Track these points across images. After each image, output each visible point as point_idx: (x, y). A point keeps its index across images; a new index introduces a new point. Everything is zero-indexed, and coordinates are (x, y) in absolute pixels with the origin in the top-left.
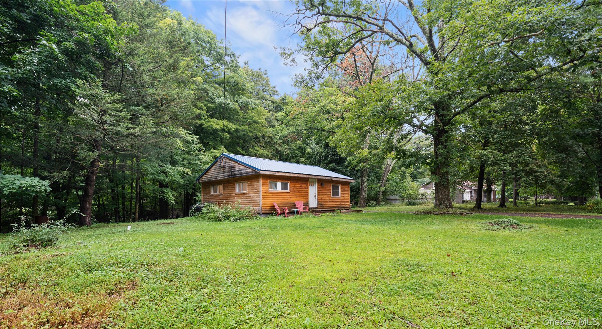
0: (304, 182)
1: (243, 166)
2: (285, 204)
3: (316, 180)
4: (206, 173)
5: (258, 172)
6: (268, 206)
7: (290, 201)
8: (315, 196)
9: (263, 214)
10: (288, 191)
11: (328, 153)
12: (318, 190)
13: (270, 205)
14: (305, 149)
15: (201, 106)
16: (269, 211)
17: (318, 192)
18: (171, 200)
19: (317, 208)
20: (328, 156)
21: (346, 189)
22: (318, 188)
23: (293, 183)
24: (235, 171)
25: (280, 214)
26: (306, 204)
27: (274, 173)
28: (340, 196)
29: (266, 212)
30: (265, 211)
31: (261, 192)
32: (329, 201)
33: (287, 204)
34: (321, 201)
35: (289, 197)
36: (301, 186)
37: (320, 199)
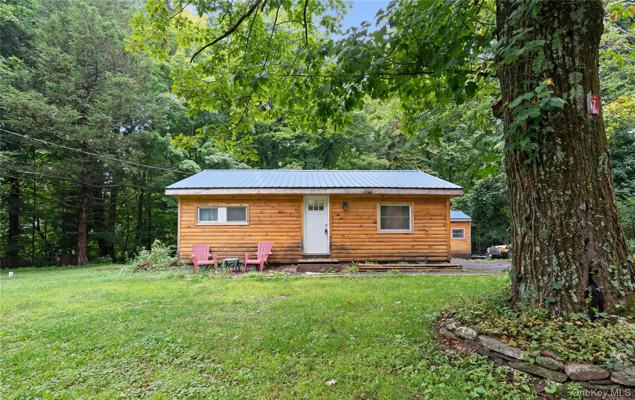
2: (234, 248)
7: (248, 242)
8: (326, 231)
10: (245, 222)
12: (332, 219)
17: (332, 223)
19: (326, 257)
21: (437, 212)
22: (333, 214)
23: (257, 207)
26: (295, 248)
28: (411, 230)
29: (188, 261)
30: (187, 259)
31: (179, 227)
32: (370, 242)
33: (241, 247)
34: (339, 241)
35: (246, 234)
36: (280, 213)
37: (340, 236)
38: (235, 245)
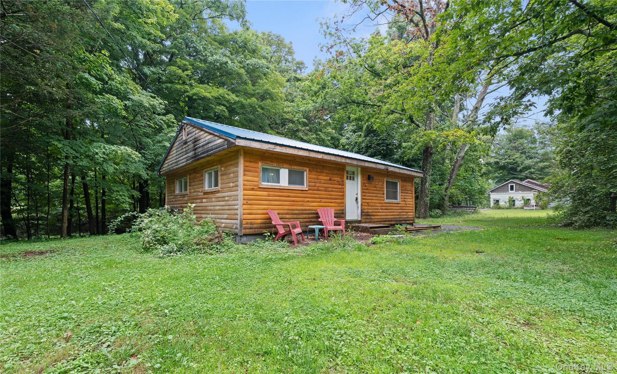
0: (335, 172)
1: (211, 134)
2: (296, 215)
3: (359, 169)
4: (166, 157)
5: (233, 143)
6: (258, 219)
7: (307, 208)
8: (357, 199)
9: (246, 235)
10: (305, 187)
11: (370, 141)
12: (362, 189)
13: (263, 216)
14: (338, 140)
15: (185, 65)
16: (261, 228)
17: (362, 192)
18: (123, 202)
19: (359, 222)
20: (370, 147)
21: (409, 188)
22: (363, 185)
23: (314, 173)
24: (200, 147)
25: (283, 237)
26: (340, 214)
27: (272, 146)
28: (399, 200)
29: (251, 231)
30: (251, 228)
31: (241, 187)
32: (382, 209)
33: (302, 214)
34: (368, 209)
35: (306, 199)
36: (330, 180)
37: (366, 204)
38: (296, 212)
